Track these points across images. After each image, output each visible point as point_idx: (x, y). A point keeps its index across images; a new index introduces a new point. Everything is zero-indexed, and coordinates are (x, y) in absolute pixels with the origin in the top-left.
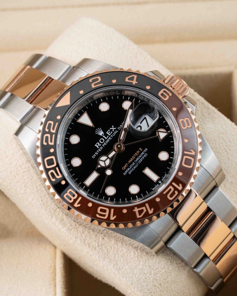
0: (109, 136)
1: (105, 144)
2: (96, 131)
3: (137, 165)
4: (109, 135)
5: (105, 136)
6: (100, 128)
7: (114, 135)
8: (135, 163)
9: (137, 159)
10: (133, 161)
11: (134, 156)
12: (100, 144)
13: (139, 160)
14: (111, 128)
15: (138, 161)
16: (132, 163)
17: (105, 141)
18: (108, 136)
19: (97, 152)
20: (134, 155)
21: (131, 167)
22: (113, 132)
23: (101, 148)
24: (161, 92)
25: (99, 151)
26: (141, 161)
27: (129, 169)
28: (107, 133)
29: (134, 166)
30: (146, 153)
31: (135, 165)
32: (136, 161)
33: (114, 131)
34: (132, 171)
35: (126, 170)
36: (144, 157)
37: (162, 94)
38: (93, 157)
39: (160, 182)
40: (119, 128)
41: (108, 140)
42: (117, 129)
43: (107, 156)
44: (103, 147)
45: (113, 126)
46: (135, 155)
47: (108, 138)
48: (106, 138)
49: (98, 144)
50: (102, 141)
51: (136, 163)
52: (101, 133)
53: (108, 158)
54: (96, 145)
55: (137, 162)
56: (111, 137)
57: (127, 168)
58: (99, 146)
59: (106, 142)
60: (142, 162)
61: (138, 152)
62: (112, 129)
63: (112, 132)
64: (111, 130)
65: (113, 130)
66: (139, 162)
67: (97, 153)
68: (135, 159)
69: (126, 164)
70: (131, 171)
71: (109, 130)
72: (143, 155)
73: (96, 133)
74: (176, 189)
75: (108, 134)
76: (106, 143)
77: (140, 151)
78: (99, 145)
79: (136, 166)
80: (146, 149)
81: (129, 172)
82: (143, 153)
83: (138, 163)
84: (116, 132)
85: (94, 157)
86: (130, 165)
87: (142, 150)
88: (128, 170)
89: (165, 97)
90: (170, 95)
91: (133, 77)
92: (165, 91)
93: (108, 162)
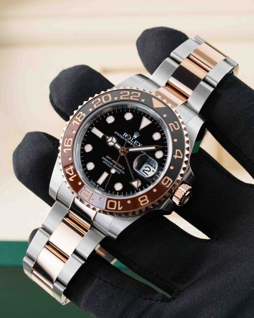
0: (133, 143)
2: (137, 132)
4: (134, 143)
5: (133, 140)
6: (139, 135)
8: (112, 165)
10: (114, 164)
14: (140, 144)
16: (112, 162)
17: (129, 140)
18: (133, 142)
19: (120, 135)
20: (119, 164)
21: (109, 162)
23: (123, 138)
24: (169, 179)
25: (121, 136)
27: (107, 161)
28: (136, 141)
29: (110, 164)
30: (121, 173)
31: (110, 165)
35: (106, 158)
36: (117, 172)
39: (98, 186)
43: (116, 143)
47: (132, 142)
48: (131, 141)
51: (112, 166)
52: (135, 136)
53: (115, 144)
54: (125, 133)
56: (132, 145)
57: (108, 159)
58: (125, 136)
61: (121, 167)
63: (136, 144)
64: (138, 144)
67: (119, 135)
69: (111, 158)
73: (135, 132)
75: (135, 142)
76: (127, 141)
77: (122, 168)
78: (126, 136)
80: (124, 173)
81: (105, 161)
82: (120, 170)
85: (116, 133)
86: (111, 161)
88: (106, 160)
89: (165, 182)
90: (167, 186)
91: (180, 155)
92: (170, 181)
93: (111, 144)
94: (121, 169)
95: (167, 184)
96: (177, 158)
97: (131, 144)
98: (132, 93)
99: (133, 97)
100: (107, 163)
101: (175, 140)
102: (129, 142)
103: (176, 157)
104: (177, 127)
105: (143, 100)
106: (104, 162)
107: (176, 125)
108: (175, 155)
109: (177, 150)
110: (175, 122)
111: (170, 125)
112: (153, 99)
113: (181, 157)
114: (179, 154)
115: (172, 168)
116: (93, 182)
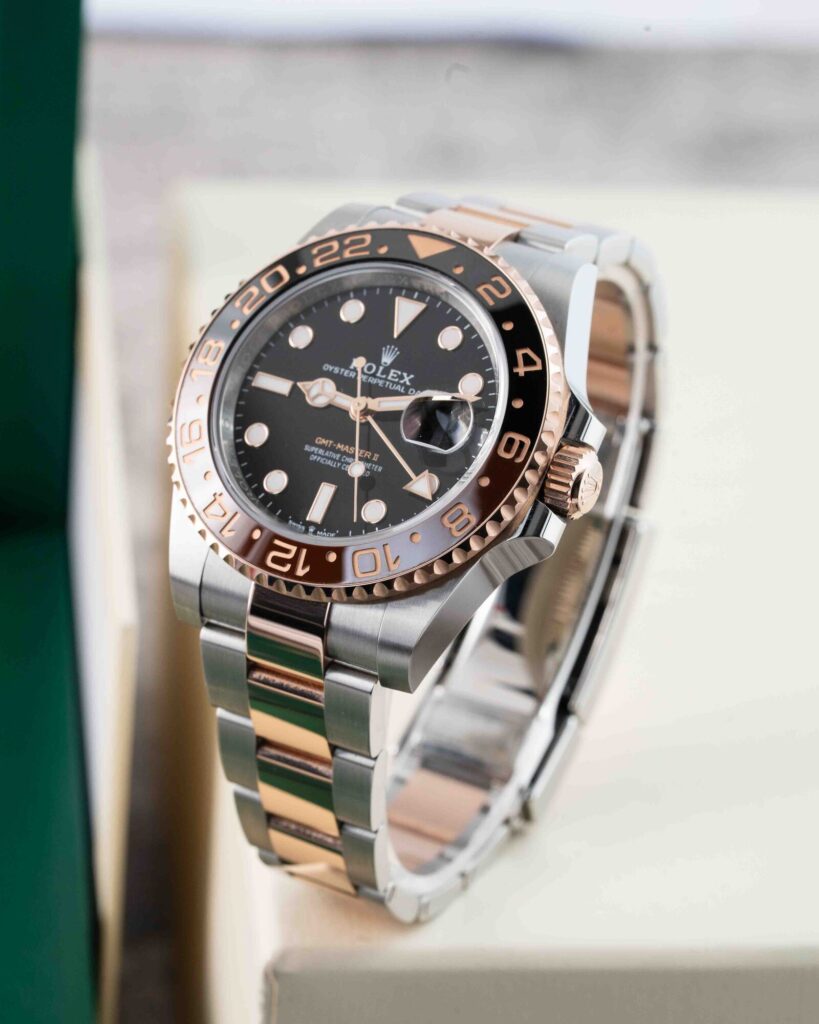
0: (386, 379)
2: (388, 346)
3: (336, 465)
4: (389, 378)
5: (383, 370)
6: (398, 353)
7: (392, 386)
8: (340, 458)
9: (350, 460)
10: (344, 453)
14: (405, 375)
16: (338, 451)
17: (370, 375)
18: (384, 376)
19: (340, 371)
21: (327, 454)
22: (398, 383)
23: (353, 375)
24: (518, 437)
25: (344, 372)
27: (321, 452)
28: (392, 371)
29: (332, 459)
30: (372, 471)
31: (335, 460)
32: (344, 459)
33: (401, 384)
34: (319, 461)
35: (317, 446)
37: (511, 441)
39: (311, 529)
40: (412, 392)
41: (375, 381)
42: (407, 388)
44: (356, 376)
45: (412, 376)
47: (381, 379)
48: (379, 374)
50: (370, 368)
51: (339, 461)
52: (387, 359)
53: (333, 398)
54: (355, 360)
55: (342, 463)
56: (385, 384)
57: (322, 446)
61: (368, 454)
62: (406, 377)
63: (397, 380)
64: (401, 377)
65: (402, 382)
66: (344, 467)
67: (337, 370)
68: (349, 456)
69: (331, 442)
70: (318, 459)
71: (399, 373)
73: (384, 349)
74: (294, 561)
75: (391, 374)
77: (372, 456)
79: (333, 464)
80: (380, 469)
81: (315, 455)
83: (340, 466)
84: (399, 389)
85: (327, 367)
86: (333, 449)
87: (376, 460)
88: (318, 451)
89: (508, 449)
90: (519, 460)
91: (533, 363)
92: (522, 444)
93: (321, 402)
94: (370, 461)
95: (518, 454)
96: (526, 373)
97: (381, 382)
98: (347, 242)
99: (351, 252)
100: (323, 457)
101: (508, 326)
102: (372, 380)
103: (521, 370)
104: (502, 291)
105: (383, 251)
106: (313, 458)
107: (498, 286)
108: (517, 366)
109: (520, 353)
110: (494, 279)
111: (480, 290)
112: (414, 240)
113: (538, 367)
114: (528, 361)
115: (518, 404)
116: (294, 524)
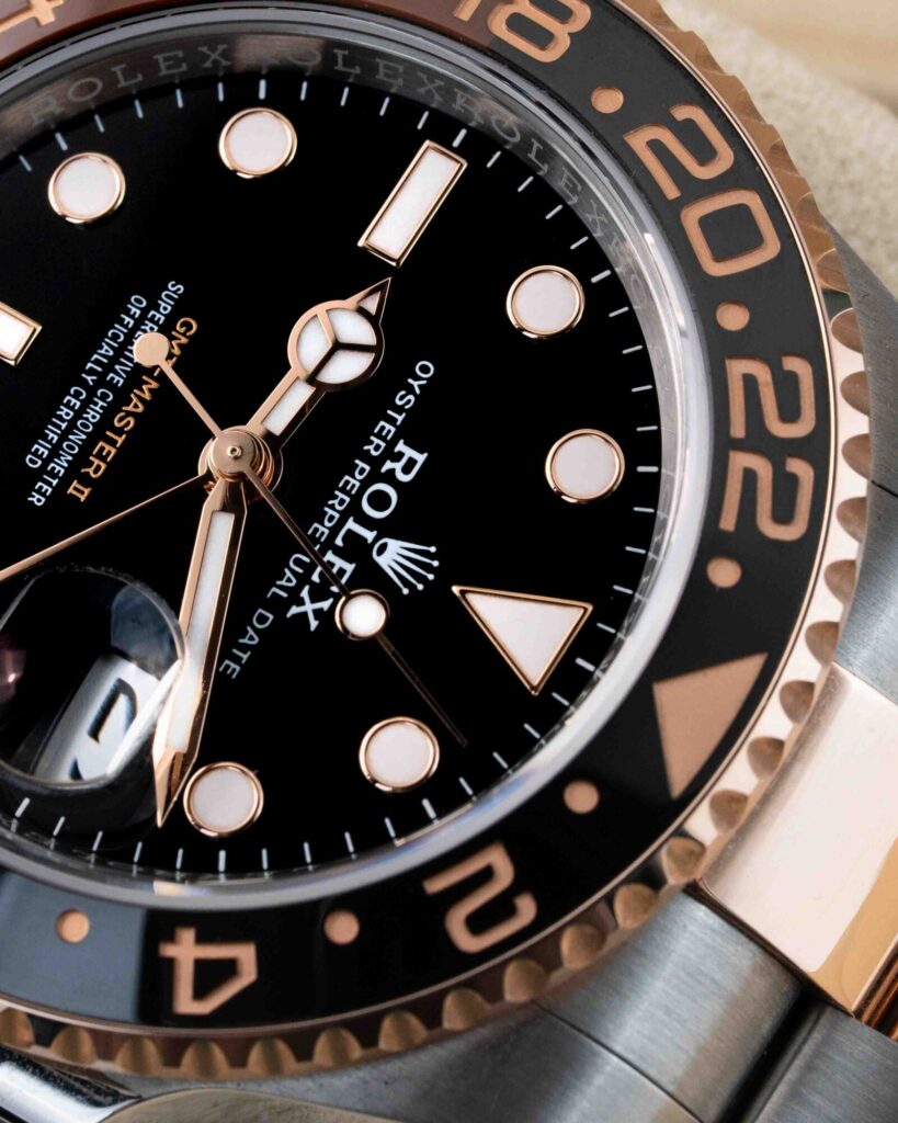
1: (354, 482)
2: (436, 563)
3: (91, 372)
4: (330, 556)
5: (363, 540)
6: (406, 591)
7: (298, 562)
8: (111, 386)
9: (93, 415)
10: (122, 397)
11: (119, 432)
12: (392, 471)
13: (79, 414)
14: (325, 604)
15: (85, 404)
16: (134, 380)
17: (356, 500)
18: (339, 542)
19: (399, 410)
20: (120, 440)
22: (304, 579)
23: (374, 447)
25: (392, 421)
26: (68, 405)
28: (350, 568)
29: (114, 360)
30: (38, 475)
31: (109, 368)
32: (104, 397)
33: (299, 588)
34: (121, 322)
35: (172, 319)
36: (45, 437)
38: (425, 369)
40: (262, 619)
41: (332, 513)
42: (279, 606)
43: (321, 387)
44: (366, 457)
45: (314, 624)
46: (112, 443)
47: (334, 531)
48: (351, 525)
49: (406, 470)
50: (380, 501)
51: (102, 381)
52: (393, 555)
53: (312, 379)
54: (421, 458)
55: (91, 391)
58: (398, 457)
59: (348, 493)
60: (57, 402)
61: (96, 469)
62: (318, 605)
63: (315, 578)
64: (319, 592)
65: (305, 593)
66: (77, 395)
67: (405, 400)
68: (109, 413)
70: (127, 319)
72: (55, 452)
73: (433, 549)
75: (339, 563)
76: (343, 490)
77: (85, 480)
78: (398, 466)
79: (97, 362)
80: (37, 499)
81: (145, 311)
82: (60, 466)
83: (84, 384)
84: (283, 583)
85: (424, 372)
87: (70, 490)
88: (153, 320)
91: (200, 992)
94: (74, 471)
96: (174, 963)
97: (323, 530)
98: (797, 466)
99: (751, 476)
100: (131, 336)
101: (342, 927)
102: (339, 501)
103: (185, 951)
104: (476, 923)
106: (136, 303)
107: (500, 910)
108: (201, 939)
109: (246, 955)
114: (211, 976)
115: (76, 927)
